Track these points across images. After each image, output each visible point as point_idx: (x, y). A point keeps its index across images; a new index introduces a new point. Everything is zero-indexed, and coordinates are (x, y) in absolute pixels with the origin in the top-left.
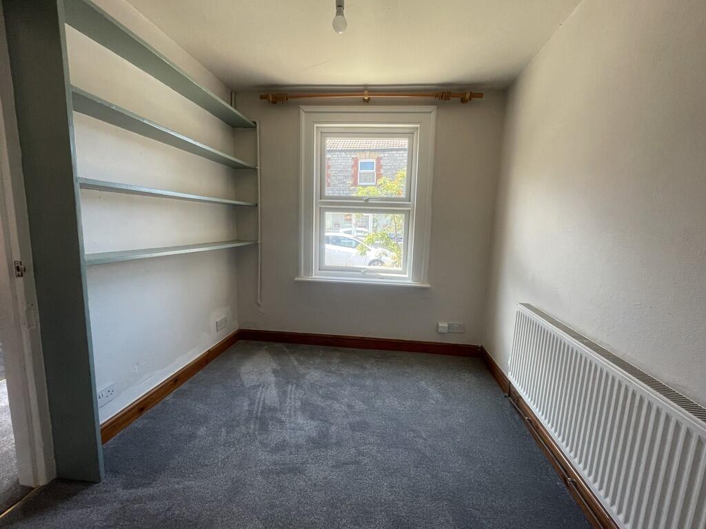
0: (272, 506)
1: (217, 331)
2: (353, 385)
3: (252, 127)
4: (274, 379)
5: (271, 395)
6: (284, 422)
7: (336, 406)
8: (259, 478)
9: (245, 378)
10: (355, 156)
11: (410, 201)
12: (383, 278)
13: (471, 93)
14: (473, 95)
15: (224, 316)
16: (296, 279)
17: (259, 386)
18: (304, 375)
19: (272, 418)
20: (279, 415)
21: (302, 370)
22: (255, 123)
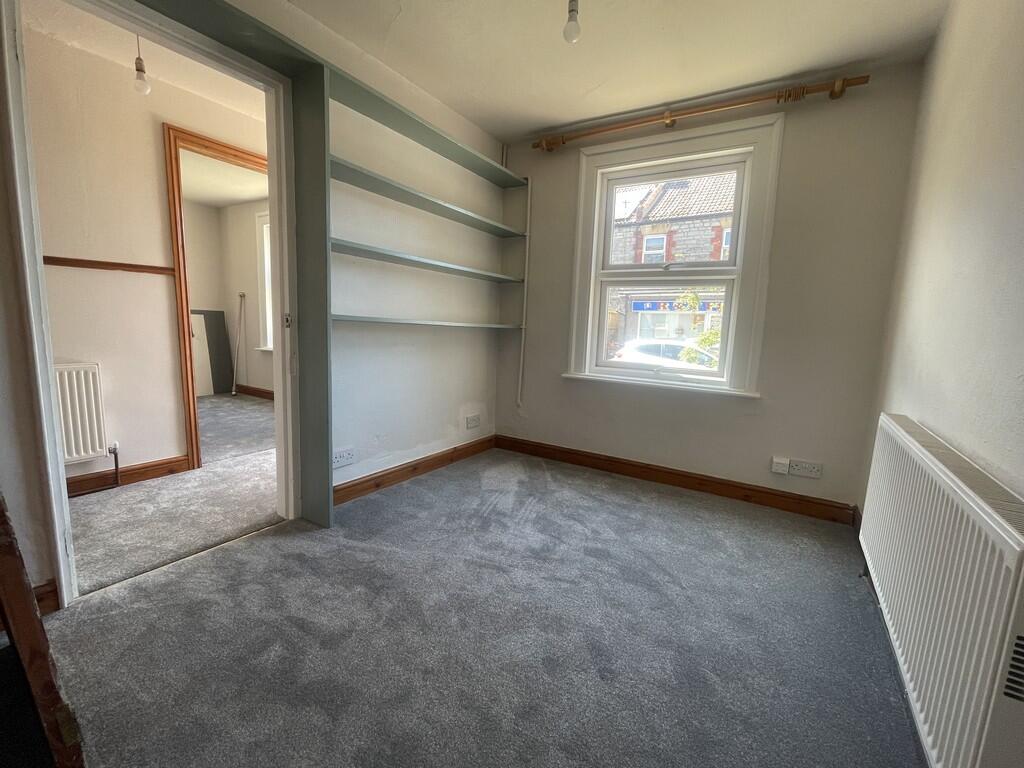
0: (463, 588)
1: (468, 428)
2: (612, 513)
3: (523, 184)
4: (516, 489)
5: (507, 502)
6: (509, 527)
7: (579, 527)
8: (461, 564)
9: (485, 481)
10: (717, 224)
11: (735, 265)
12: (686, 380)
13: (844, 80)
14: (847, 83)
15: (477, 413)
16: (563, 375)
17: (496, 491)
18: (554, 491)
19: (498, 522)
20: (505, 520)
21: (553, 486)
22: (527, 179)
